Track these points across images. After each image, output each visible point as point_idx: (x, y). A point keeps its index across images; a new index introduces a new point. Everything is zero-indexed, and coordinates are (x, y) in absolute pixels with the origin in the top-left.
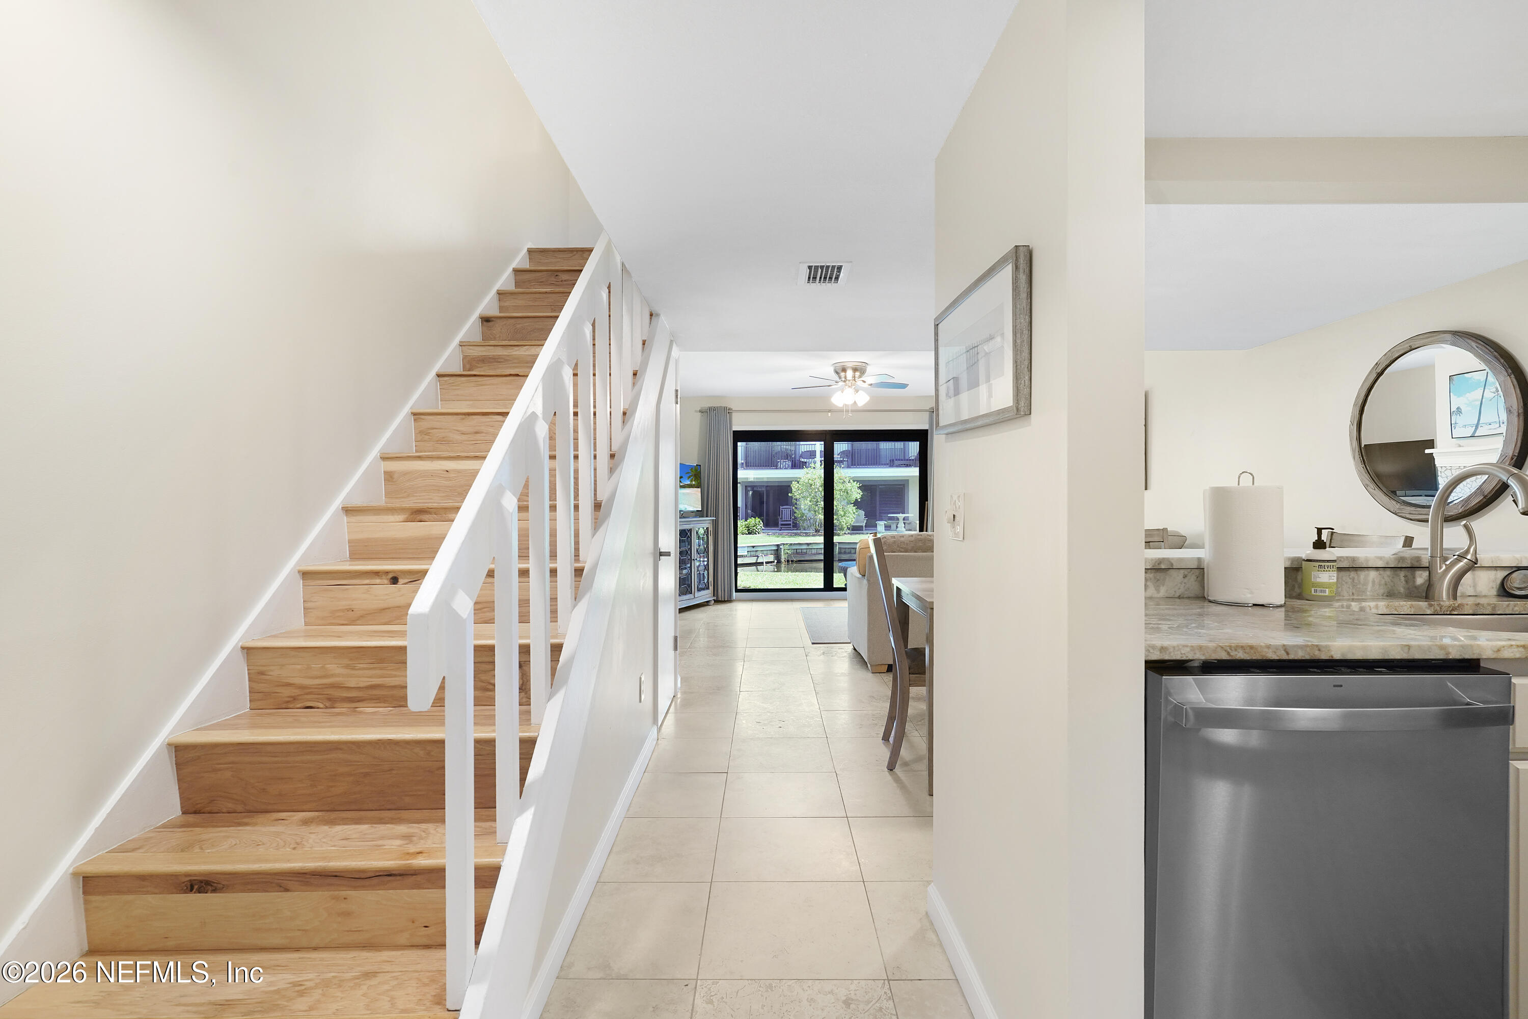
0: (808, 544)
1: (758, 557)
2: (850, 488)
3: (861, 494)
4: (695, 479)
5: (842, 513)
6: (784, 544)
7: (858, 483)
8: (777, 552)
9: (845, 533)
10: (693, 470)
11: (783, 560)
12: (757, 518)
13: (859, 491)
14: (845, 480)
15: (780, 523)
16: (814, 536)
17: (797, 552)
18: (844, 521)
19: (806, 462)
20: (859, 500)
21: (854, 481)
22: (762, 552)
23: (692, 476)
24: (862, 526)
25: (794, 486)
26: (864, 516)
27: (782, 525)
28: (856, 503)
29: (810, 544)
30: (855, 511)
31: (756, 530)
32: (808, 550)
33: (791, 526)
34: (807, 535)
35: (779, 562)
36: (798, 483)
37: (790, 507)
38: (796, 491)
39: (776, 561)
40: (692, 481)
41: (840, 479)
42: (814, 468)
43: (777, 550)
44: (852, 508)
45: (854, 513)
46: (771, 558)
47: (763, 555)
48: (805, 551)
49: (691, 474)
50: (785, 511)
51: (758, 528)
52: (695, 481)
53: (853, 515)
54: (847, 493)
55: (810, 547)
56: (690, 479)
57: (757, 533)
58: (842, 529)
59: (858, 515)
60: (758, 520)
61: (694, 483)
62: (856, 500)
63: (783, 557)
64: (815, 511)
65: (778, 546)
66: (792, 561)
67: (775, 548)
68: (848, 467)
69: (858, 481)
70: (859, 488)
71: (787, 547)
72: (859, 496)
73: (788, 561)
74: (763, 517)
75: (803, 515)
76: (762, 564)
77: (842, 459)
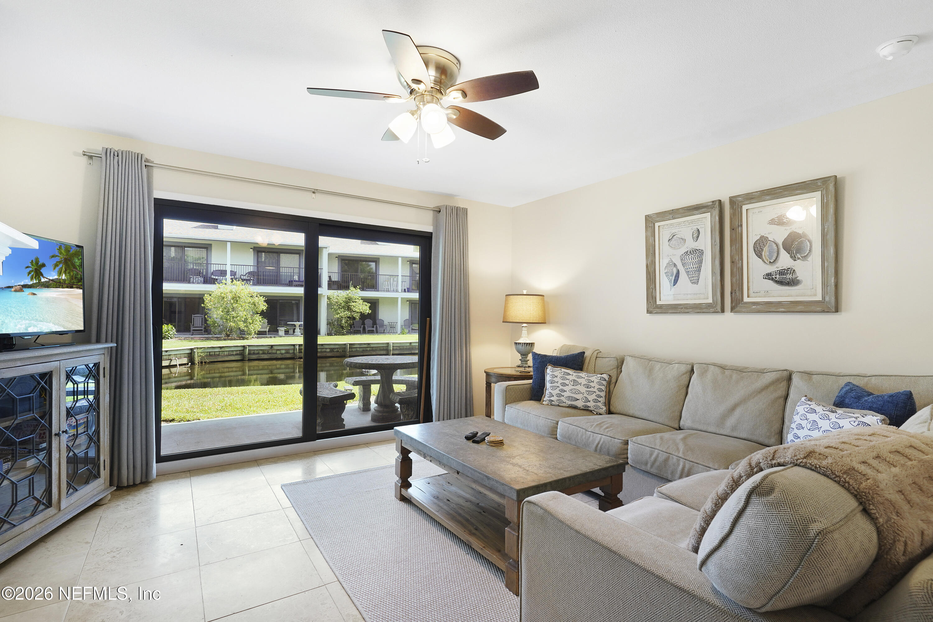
0: (221, 348)
1: (171, 360)
2: (257, 301)
3: (267, 306)
4: (66, 270)
5: (251, 321)
6: (198, 348)
7: (264, 298)
8: (191, 355)
9: (253, 337)
10: (63, 251)
11: (196, 362)
12: (170, 325)
13: (265, 304)
14: (253, 295)
15: (192, 328)
16: (225, 340)
17: (210, 355)
18: (253, 327)
19: (217, 279)
20: (265, 311)
21: (261, 296)
22: (175, 356)
23: (60, 262)
24: (266, 331)
25: (207, 298)
26: (267, 324)
27: (194, 330)
28: (262, 314)
29: (223, 347)
30: (261, 320)
31: (169, 335)
32: (221, 353)
33: (203, 332)
34: (218, 339)
35: (193, 363)
36: (210, 295)
37: (201, 315)
38: (208, 302)
39: (190, 364)
40: (60, 273)
41: (249, 294)
42: (226, 284)
43: (191, 353)
44: (258, 318)
45: (260, 321)
46: (185, 361)
47: (177, 358)
48: (218, 353)
49: (58, 259)
50: (197, 320)
51: (170, 333)
52: (65, 273)
53: (260, 323)
54: (255, 305)
55: (223, 350)
56: (57, 269)
57: (169, 338)
58: (250, 334)
59: (264, 323)
60: (170, 326)
61: (64, 277)
62: (263, 311)
63: (197, 360)
64: (227, 320)
65: (192, 349)
66: (205, 362)
67: (189, 352)
68: (254, 284)
69: (264, 296)
70: (265, 301)
71: (200, 351)
72: (265, 308)
73: (202, 363)
74: (175, 322)
75: (214, 322)
76: (175, 366)
77: (249, 278)
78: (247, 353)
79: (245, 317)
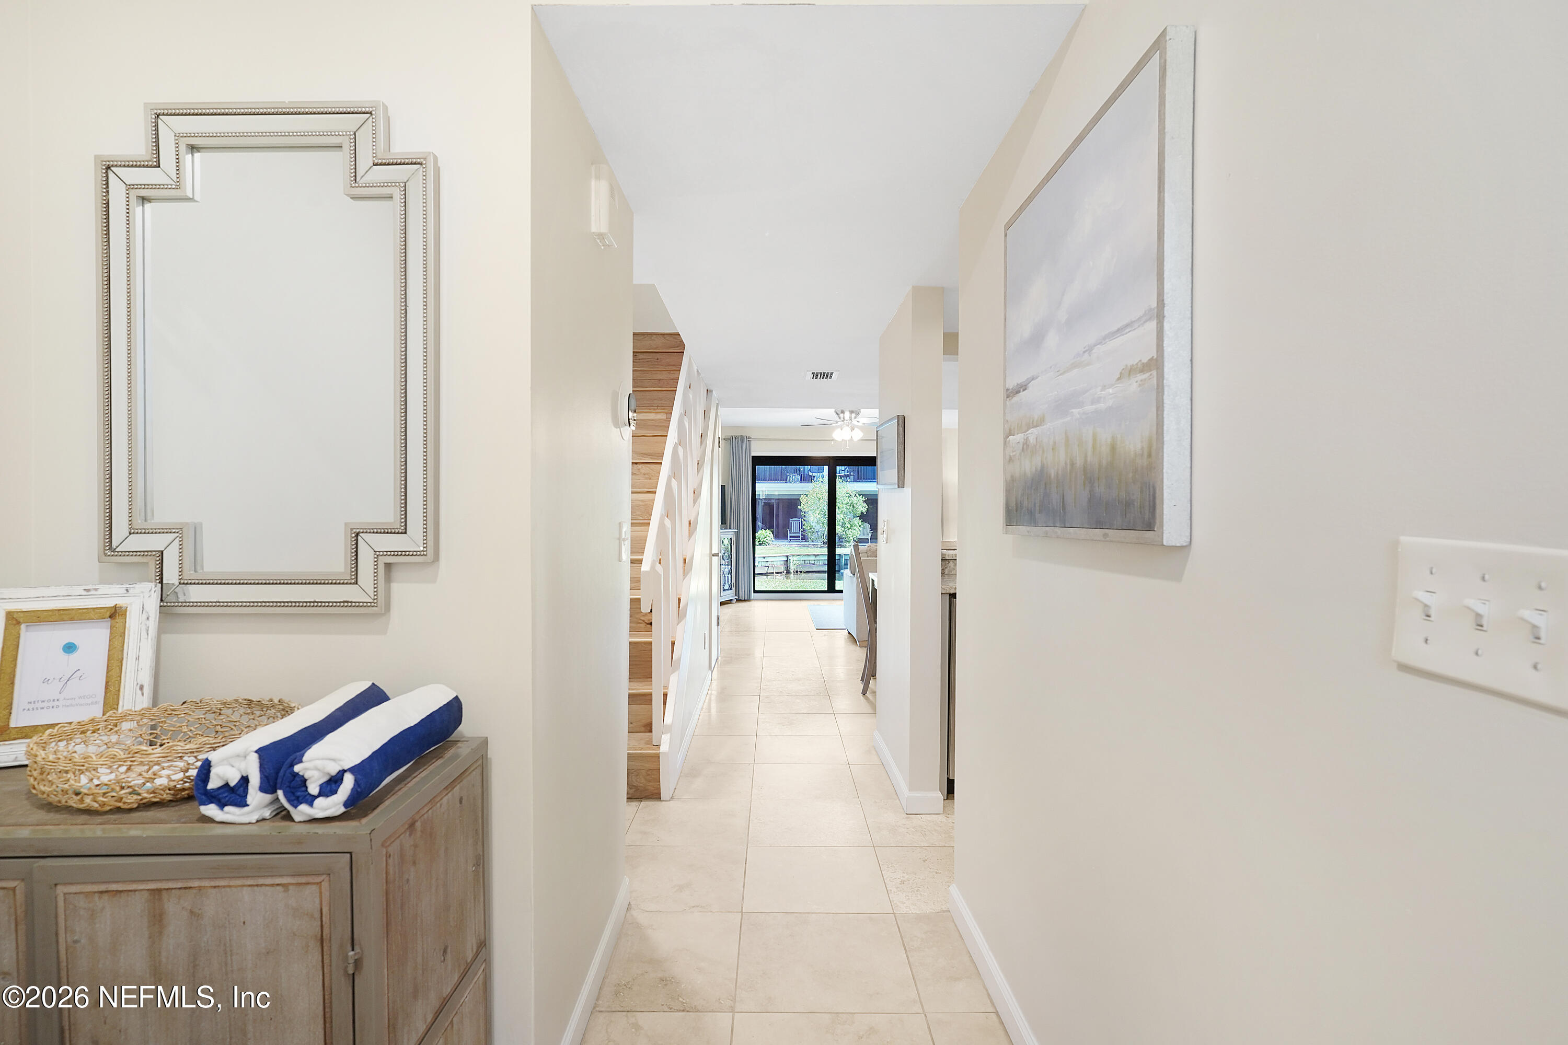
0: (812, 555)
1: (768, 567)
2: (856, 502)
3: (867, 507)
5: (849, 526)
6: (793, 555)
7: (864, 497)
8: (787, 563)
9: (847, 546)
11: (792, 571)
12: (768, 531)
13: (865, 505)
14: (851, 494)
15: (789, 535)
16: (817, 547)
17: (805, 563)
18: (851, 533)
19: (814, 477)
20: (865, 513)
21: (860, 495)
22: (772, 563)
24: (867, 539)
25: (803, 500)
26: (869, 529)
27: (791, 537)
28: (862, 517)
29: (818, 555)
30: (860, 524)
33: (800, 538)
34: (811, 546)
35: (788, 572)
36: (807, 496)
37: (799, 520)
38: (804, 504)
39: (785, 572)
41: (843, 493)
42: (822, 482)
43: (787, 561)
44: (857, 521)
45: (860, 526)
46: (782, 568)
47: (773, 566)
48: (813, 562)
50: (794, 523)
51: (768, 540)
53: (859, 528)
54: (853, 507)
55: (817, 558)
57: (767, 545)
58: (844, 541)
59: (864, 528)
62: (862, 513)
63: (792, 568)
64: (820, 523)
65: (788, 556)
66: (801, 572)
67: (785, 559)
68: (855, 481)
69: (863, 495)
70: (865, 501)
71: (795, 558)
72: (864, 510)
73: (797, 571)
74: (773, 528)
75: (808, 527)
77: (848, 474)
78: (843, 563)
79: (842, 521)
